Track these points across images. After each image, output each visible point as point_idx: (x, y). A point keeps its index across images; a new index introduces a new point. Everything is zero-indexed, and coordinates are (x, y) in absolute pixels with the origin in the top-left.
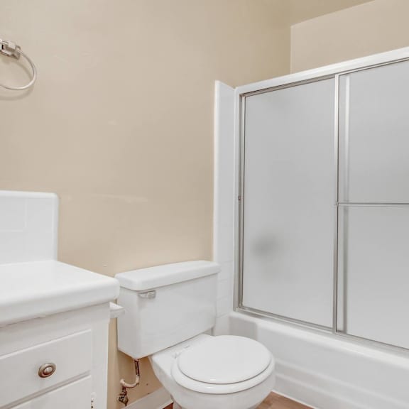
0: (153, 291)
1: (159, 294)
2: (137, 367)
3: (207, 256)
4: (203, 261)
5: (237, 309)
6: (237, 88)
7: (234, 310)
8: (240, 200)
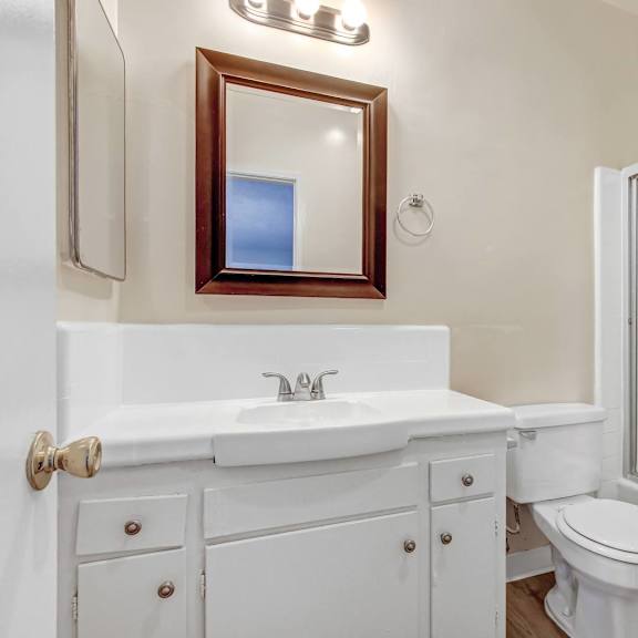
0: (532, 431)
1: (539, 436)
2: (517, 514)
3: (588, 399)
4: (584, 405)
5: (629, 476)
6: (624, 169)
7: (625, 476)
8: (630, 323)
